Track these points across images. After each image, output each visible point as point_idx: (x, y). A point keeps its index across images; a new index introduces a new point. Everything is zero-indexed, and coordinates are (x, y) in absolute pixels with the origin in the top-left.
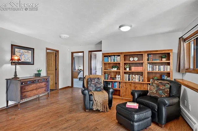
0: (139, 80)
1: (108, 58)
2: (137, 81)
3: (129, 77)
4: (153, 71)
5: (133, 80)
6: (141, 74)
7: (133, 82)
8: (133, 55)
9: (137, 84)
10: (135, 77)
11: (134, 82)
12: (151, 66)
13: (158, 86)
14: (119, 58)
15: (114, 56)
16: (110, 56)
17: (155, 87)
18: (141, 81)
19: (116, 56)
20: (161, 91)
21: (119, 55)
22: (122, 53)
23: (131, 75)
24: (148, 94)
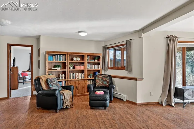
0: (81, 78)
1: (53, 57)
2: (80, 78)
3: (73, 75)
4: (91, 70)
5: (77, 78)
6: (83, 72)
7: (76, 79)
8: (77, 55)
9: (80, 80)
10: (78, 75)
11: (78, 79)
12: (89, 65)
13: (102, 79)
14: (64, 57)
15: (60, 55)
16: (55, 55)
17: (101, 80)
18: (83, 78)
19: (61, 55)
20: (105, 82)
21: (65, 55)
22: (68, 53)
23: (75, 74)
24: (96, 86)
